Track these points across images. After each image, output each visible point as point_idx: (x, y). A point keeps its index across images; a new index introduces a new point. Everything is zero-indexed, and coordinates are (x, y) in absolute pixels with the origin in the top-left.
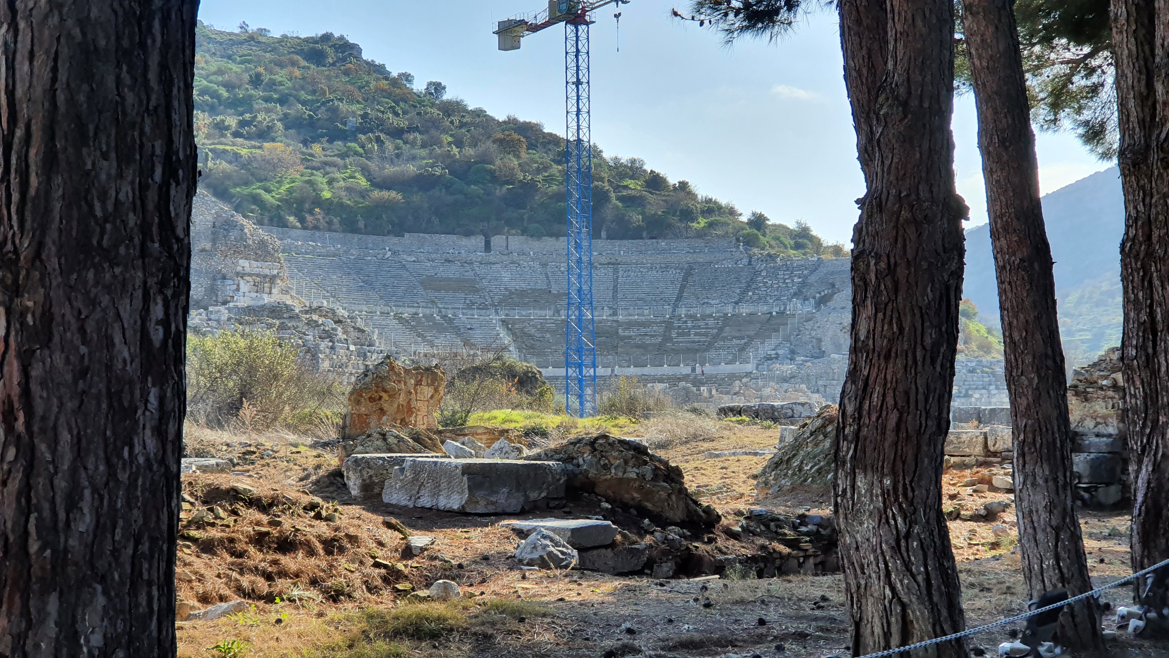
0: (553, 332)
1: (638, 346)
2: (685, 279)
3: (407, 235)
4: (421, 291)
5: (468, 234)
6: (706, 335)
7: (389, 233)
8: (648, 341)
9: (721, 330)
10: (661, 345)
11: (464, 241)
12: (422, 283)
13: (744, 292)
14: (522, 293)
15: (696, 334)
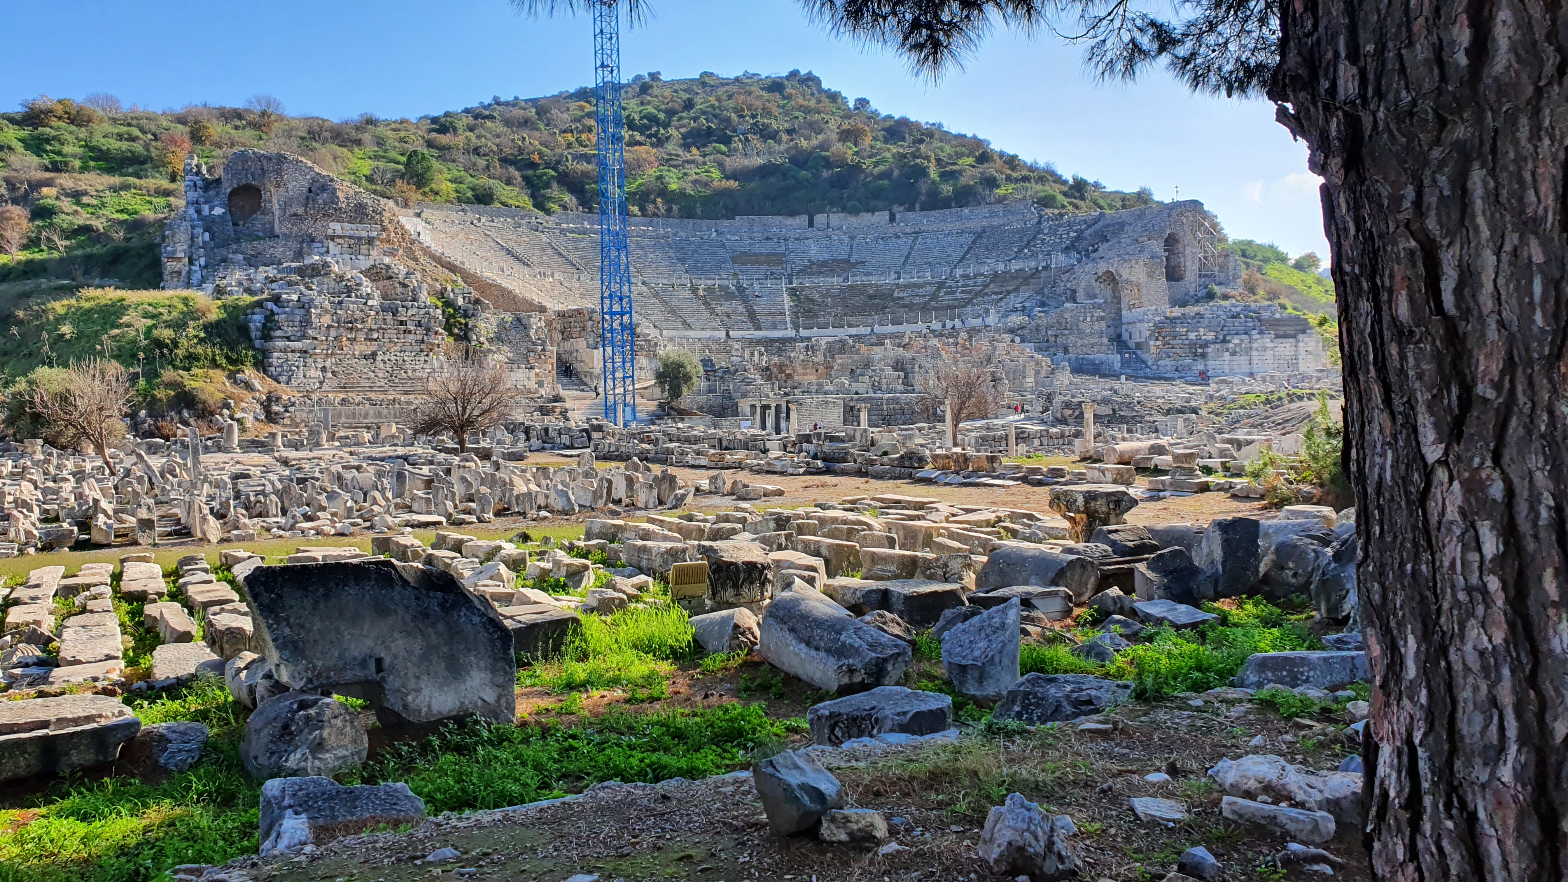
0: (834, 297)
1: (904, 306)
2: (974, 242)
3: (738, 218)
4: (729, 265)
5: (793, 214)
6: (970, 292)
7: (722, 217)
8: (917, 300)
9: (986, 286)
10: (926, 303)
11: (790, 221)
12: (732, 259)
13: (1020, 251)
14: (824, 263)
15: (963, 292)
